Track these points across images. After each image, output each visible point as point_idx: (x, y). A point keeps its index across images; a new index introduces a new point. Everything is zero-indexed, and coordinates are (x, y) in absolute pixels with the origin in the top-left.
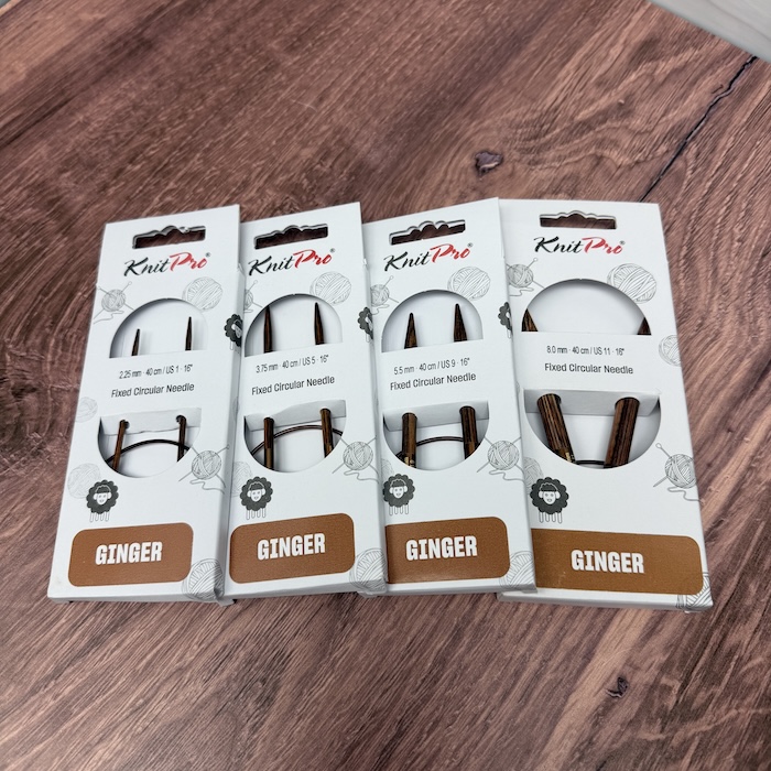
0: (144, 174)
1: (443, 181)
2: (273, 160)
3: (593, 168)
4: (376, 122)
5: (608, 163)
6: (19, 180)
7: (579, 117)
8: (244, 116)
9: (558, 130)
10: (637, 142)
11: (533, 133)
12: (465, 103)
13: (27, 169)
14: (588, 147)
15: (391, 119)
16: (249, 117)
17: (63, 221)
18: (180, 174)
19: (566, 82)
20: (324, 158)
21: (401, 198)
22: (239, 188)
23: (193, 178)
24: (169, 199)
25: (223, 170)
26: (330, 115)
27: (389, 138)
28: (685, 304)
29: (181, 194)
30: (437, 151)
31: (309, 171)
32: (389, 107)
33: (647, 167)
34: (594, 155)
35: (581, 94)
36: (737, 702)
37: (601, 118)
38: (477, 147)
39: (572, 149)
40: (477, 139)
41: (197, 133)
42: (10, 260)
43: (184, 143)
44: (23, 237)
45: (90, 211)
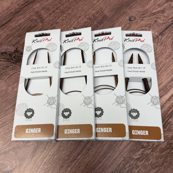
0: (59, 12)
1: (122, 21)
2: (86, 13)
3: (155, 23)
4: (109, 7)
5: (158, 22)
6: (33, 10)
7: (153, 12)
8: (81, 3)
9: (148, 14)
10: (165, 19)
11: (143, 14)
12: (129, 6)
13: (35, 8)
14: (154, 18)
15: (112, 7)
16: (82, 3)
17: (42, 20)
18: (66, 13)
19: (151, 4)
20: (97, 13)
21: (113, 23)
22: (79, 17)
23: (69, 14)
24: (64, 18)
25: (75, 14)
26: (99, 5)
27: (112, 11)
28: (170, 53)
29: (66, 17)
30: (121, 15)
31: (94, 16)
32: (112, 5)
33: (166, 24)
34: (155, 20)
35: (154, 7)
36: (169, 132)
37: (158, 12)
38: (130, 15)
39: (151, 18)
40: (130, 13)
41: (71, 5)
42: (30, 26)
43: (68, 7)
44: (33, 22)
45: (47, 19)
